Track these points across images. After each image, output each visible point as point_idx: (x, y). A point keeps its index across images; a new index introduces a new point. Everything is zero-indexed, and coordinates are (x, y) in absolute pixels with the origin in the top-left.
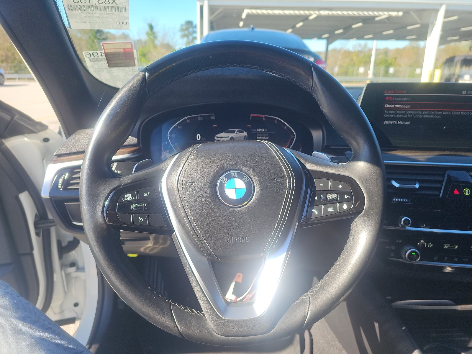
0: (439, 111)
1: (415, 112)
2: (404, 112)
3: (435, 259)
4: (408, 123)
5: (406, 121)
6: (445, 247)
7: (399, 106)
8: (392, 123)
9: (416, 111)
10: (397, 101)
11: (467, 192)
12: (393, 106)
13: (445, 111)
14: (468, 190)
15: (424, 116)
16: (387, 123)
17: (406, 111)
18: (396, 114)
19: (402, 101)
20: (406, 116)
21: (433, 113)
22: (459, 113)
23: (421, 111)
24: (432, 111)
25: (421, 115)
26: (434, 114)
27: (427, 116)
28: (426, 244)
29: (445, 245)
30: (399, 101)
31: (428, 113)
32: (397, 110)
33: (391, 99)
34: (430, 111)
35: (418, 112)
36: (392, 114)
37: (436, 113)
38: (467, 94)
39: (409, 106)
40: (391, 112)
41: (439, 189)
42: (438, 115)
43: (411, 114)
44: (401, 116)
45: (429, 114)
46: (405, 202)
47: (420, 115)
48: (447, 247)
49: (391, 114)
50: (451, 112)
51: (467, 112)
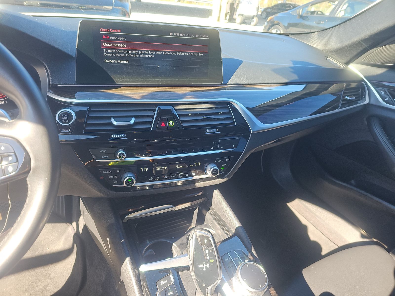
0: (152, 51)
1: (132, 52)
2: (122, 51)
3: (150, 179)
4: (127, 62)
5: (125, 60)
6: (157, 169)
7: (116, 45)
8: (112, 61)
9: (132, 50)
10: (114, 40)
11: (171, 124)
12: (111, 45)
13: (158, 51)
14: (172, 122)
15: (140, 56)
16: (108, 61)
17: (123, 50)
18: (115, 53)
19: (118, 40)
20: (124, 55)
21: (147, 53)
22: (169, 53)
23: (137, 50)
24: (147, 51)
25: (138, 54)
26: (149, 54)
27: (142, 56)
28: (142, 170)
29: (157, 167)
30: (116, 40)
31: (143, 52)
32: (115, 49)
33: (108, 38)
34: (145, 50)
35: (135, 52)
36: (112, 53)
37: (150, 53)
38: (173, 35)
39: (125, 46)
40: (110, 51)
41: (150, 123)
42: (152, 54)
43: (128, 53)
44: (119, 55)
45: (144, 54)
46: (122, 137)
47: (136, 54)
48: (159, 169)
49: (110, 53)
50: (162, 52)
51: (175, 52)
